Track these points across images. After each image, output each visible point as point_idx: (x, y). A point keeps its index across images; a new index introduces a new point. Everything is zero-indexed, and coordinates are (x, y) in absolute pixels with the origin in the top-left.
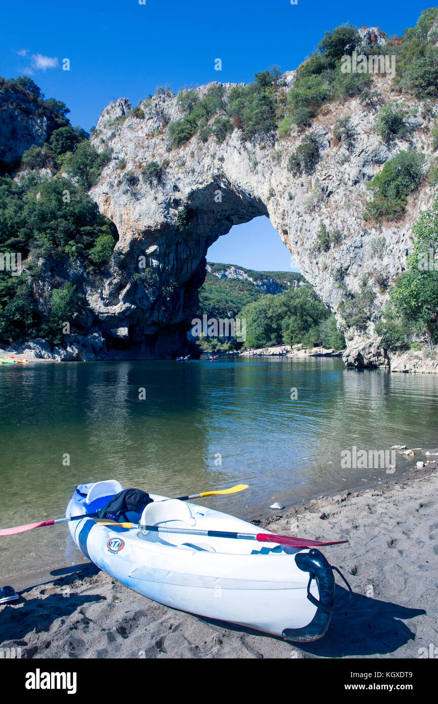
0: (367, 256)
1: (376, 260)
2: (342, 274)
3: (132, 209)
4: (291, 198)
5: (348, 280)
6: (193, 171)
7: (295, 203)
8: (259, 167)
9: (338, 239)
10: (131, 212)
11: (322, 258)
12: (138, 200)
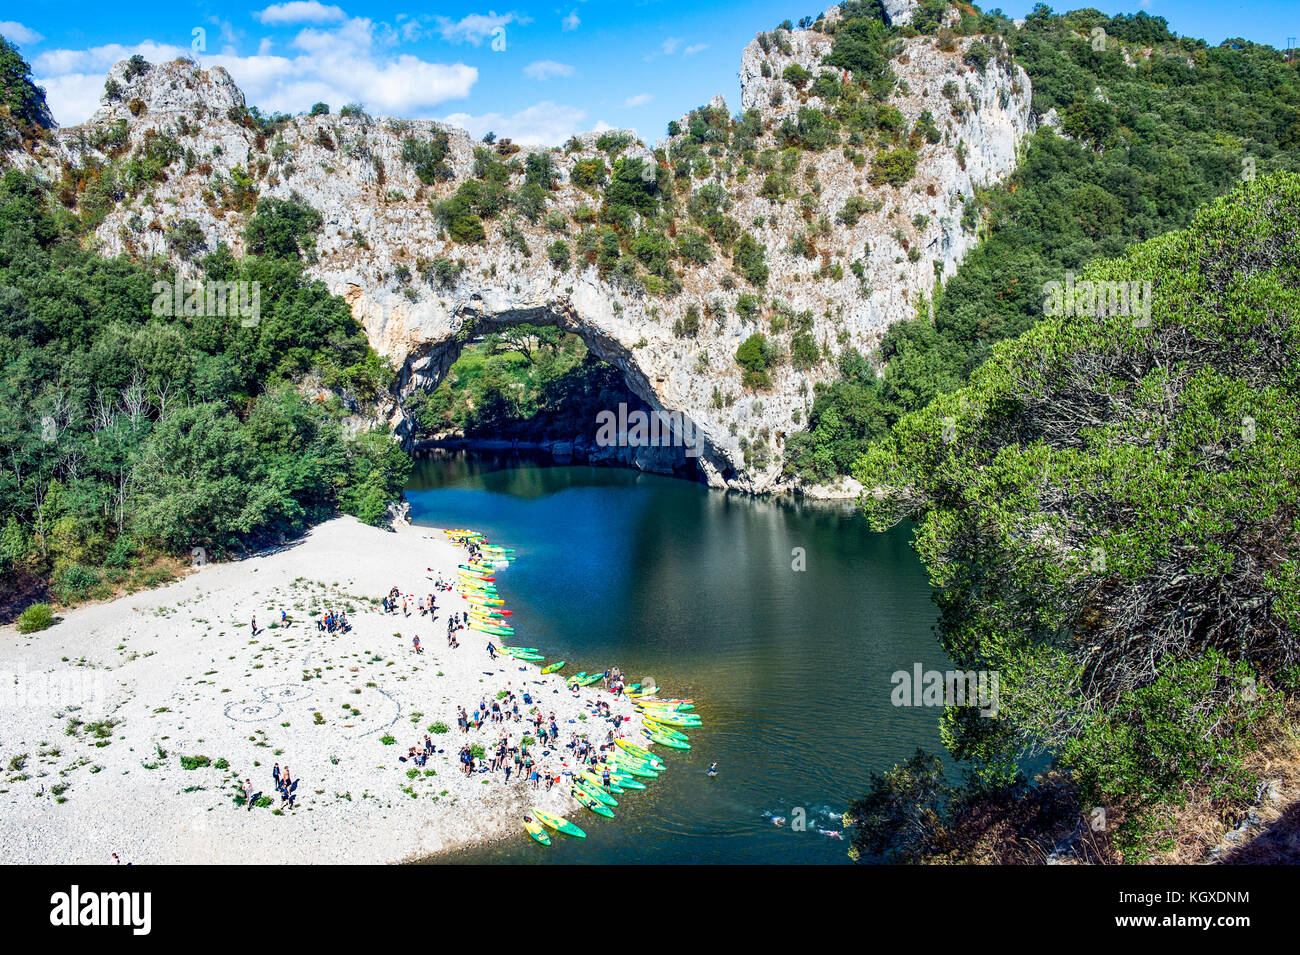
0: (749, 414)
1: (756, 418)
2: (733, 428)
3: (407, 314)
4: (676, 357)
5: (740, 432)
6: (518, 290)
7: (683, 362)
8: (625, 313)
9: (730, 402)
10: (406, 317)
11: (716, 414)
12: (415, 302)
